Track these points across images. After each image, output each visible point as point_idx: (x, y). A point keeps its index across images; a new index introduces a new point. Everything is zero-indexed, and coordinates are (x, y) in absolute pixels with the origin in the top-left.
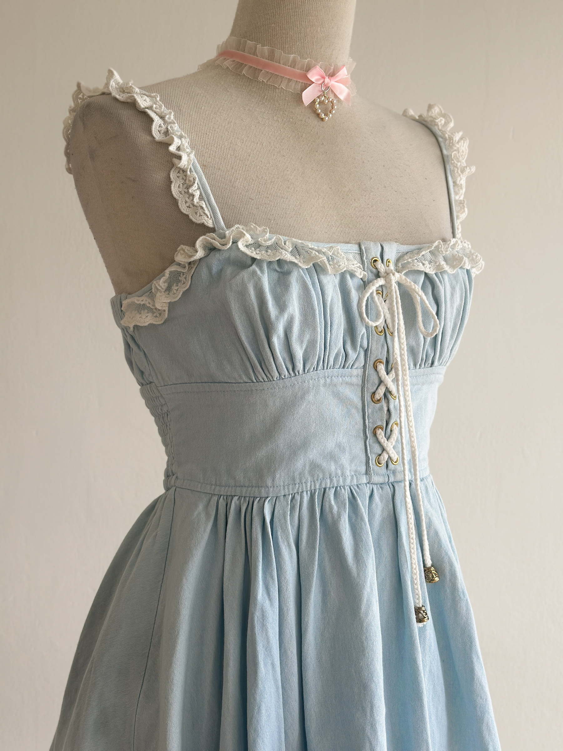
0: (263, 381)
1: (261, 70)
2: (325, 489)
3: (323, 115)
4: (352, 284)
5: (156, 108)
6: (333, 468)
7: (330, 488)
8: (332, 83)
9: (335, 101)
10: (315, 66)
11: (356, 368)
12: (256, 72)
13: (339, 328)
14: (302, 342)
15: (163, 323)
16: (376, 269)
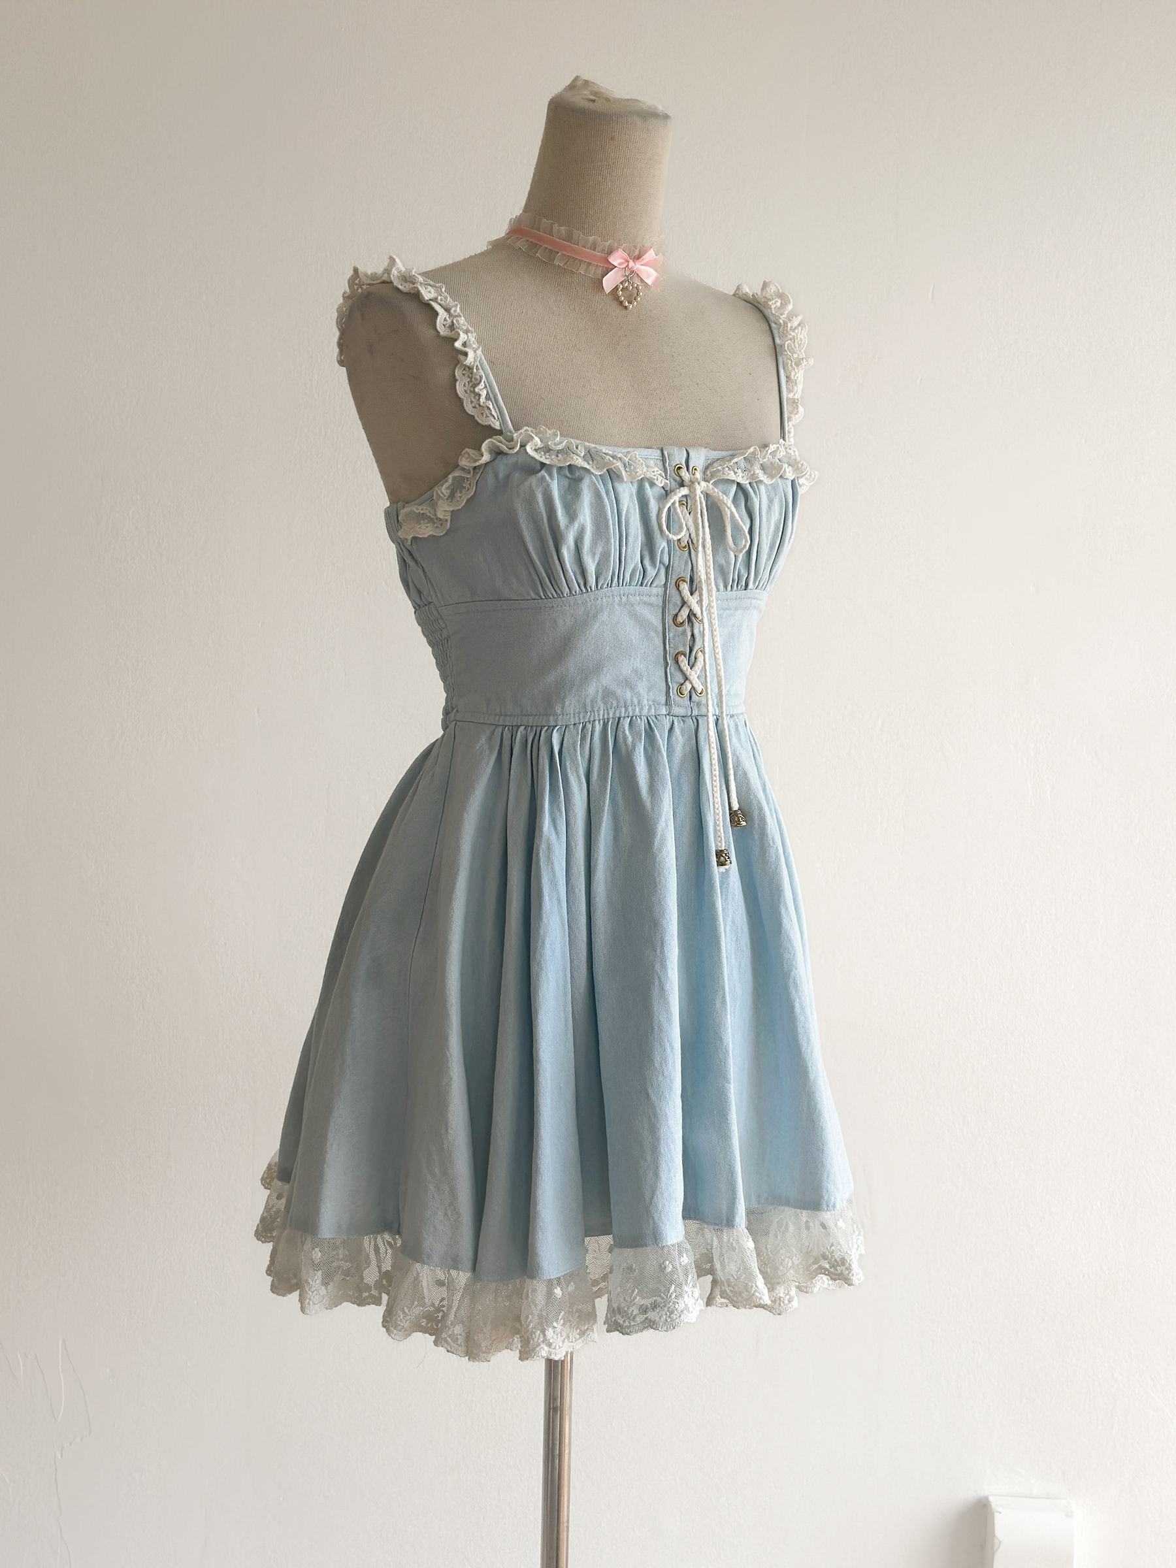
0: (551, 597)
1: (558, 253)
2: (619, 718)
3: (627, 303)
4: (649, 492)
5: (441, 300)
6: (628, 695)
7: (624, 717)
8: (637, 266)
9: (640, 287)
10: (617, 249)
11: (656, 587)
12: (552, 254)
13: (635, 541)
14: (594, 554)
15: (446, 534)
16: (680, 477)
